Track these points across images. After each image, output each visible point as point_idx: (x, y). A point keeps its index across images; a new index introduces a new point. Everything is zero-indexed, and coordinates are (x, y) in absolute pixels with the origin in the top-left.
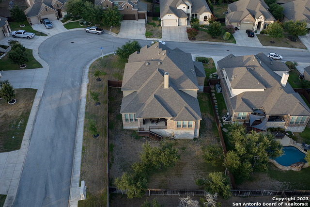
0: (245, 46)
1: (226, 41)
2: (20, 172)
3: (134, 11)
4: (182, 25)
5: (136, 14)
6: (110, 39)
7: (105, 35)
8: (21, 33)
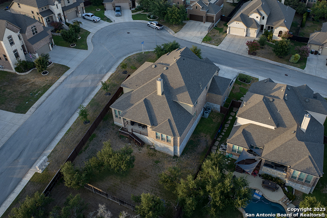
0: (314, 75)
1: (293, 64)
2: (13, 132)
3: (202, 12)
4: (251, 36)
5: (204, 15)
6: (165, 36)
7: (163, 32)
8: (89, 16)
